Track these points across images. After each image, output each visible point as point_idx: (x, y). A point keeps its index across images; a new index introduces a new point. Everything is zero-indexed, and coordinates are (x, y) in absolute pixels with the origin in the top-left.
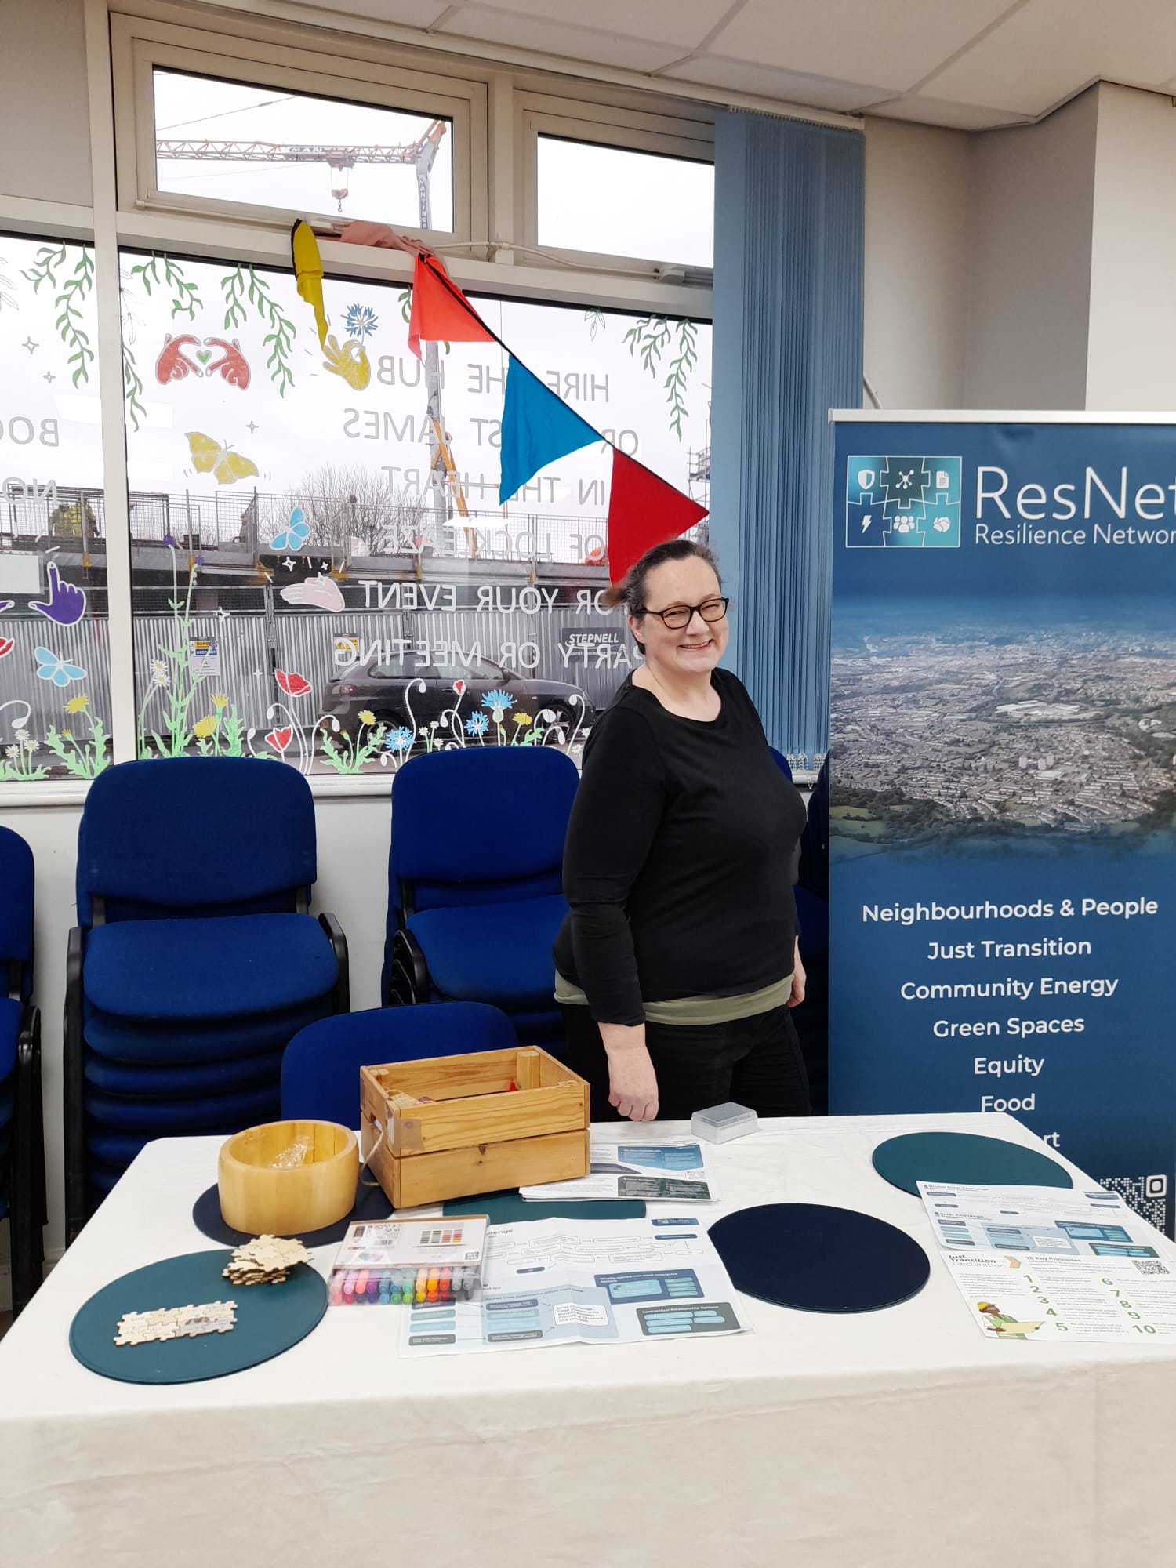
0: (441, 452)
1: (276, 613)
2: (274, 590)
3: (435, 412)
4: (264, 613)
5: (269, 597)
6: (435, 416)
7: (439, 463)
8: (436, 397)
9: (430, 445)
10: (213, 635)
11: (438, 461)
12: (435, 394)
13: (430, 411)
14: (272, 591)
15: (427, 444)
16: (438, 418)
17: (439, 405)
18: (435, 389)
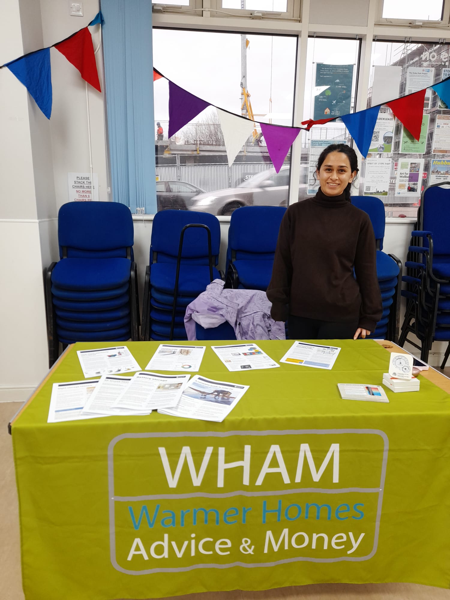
0: (245, 102)
1: (180, 165)
2: (180, 156)
3: (244, 84)
4: (176, 166)
5: (178, 159)
6: (244, 86)
7: (244, 107)
8: (245, 78)
9: (241, 99)
10: (158, 174)
11: (244, 106)
12: (244, 77)
13: (242, 84)
14: (179, 156)
15: (240, 99)
16: (245, 87)
17: (246, 81)
18: (244, 75)
